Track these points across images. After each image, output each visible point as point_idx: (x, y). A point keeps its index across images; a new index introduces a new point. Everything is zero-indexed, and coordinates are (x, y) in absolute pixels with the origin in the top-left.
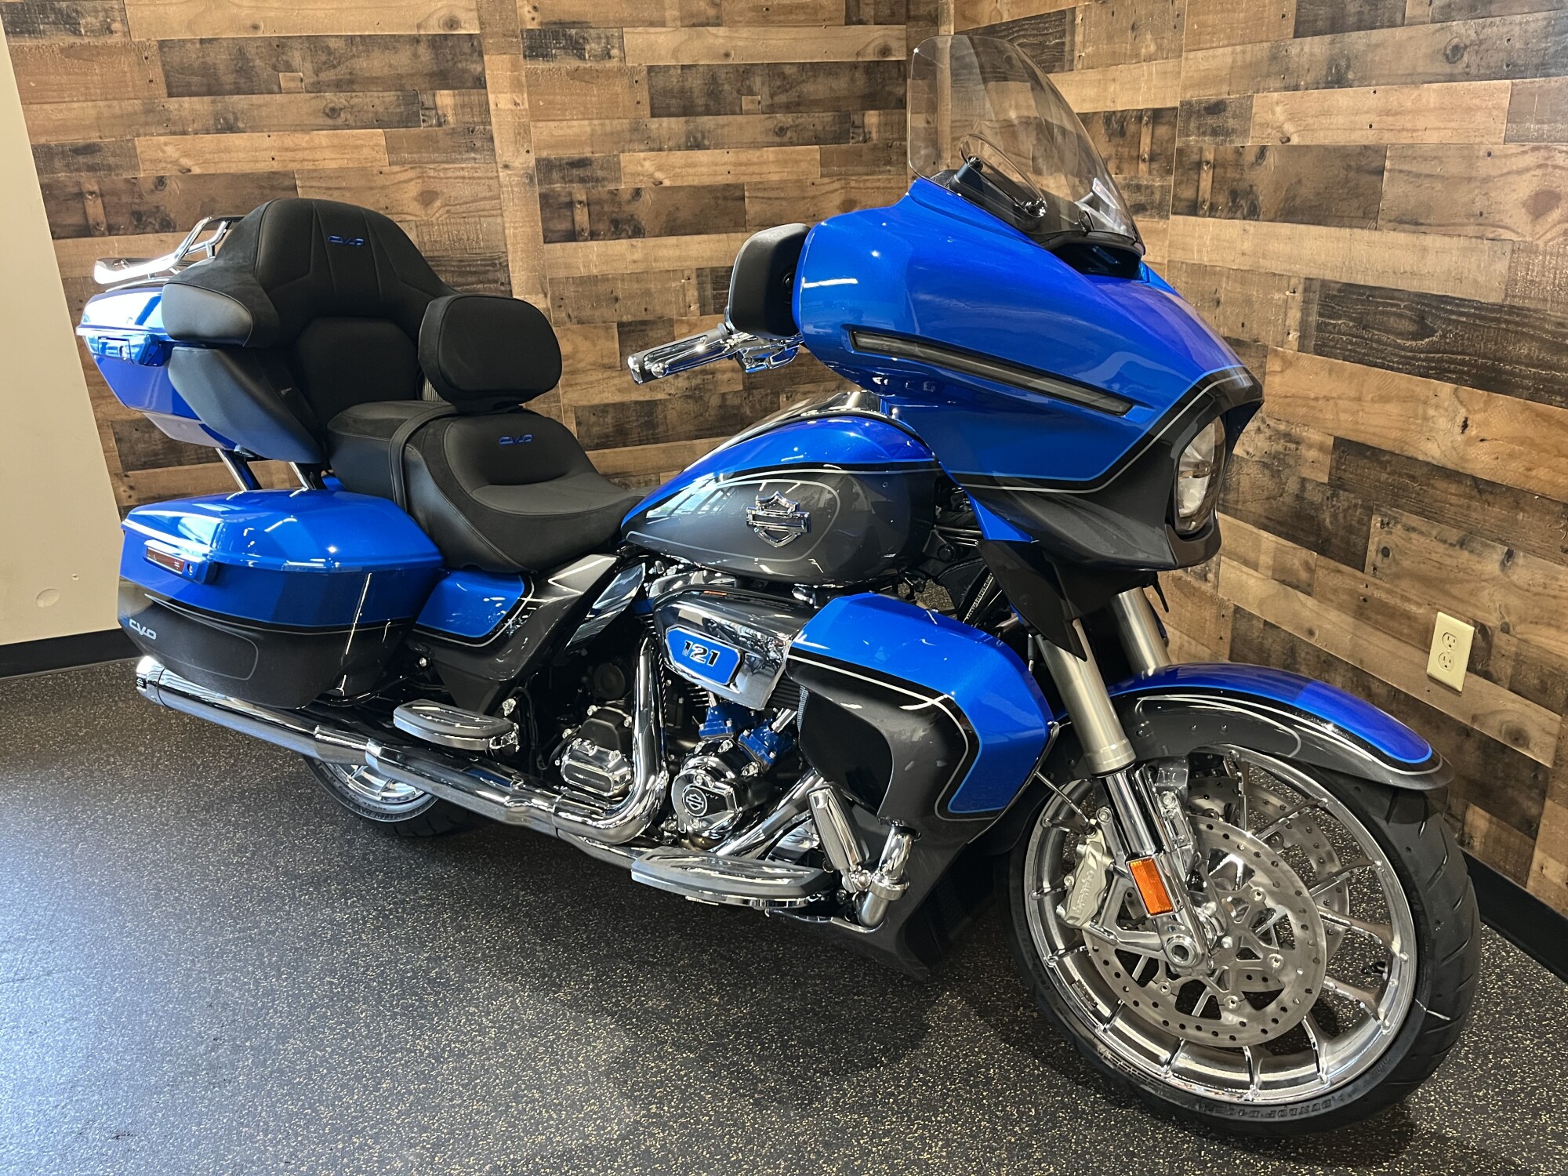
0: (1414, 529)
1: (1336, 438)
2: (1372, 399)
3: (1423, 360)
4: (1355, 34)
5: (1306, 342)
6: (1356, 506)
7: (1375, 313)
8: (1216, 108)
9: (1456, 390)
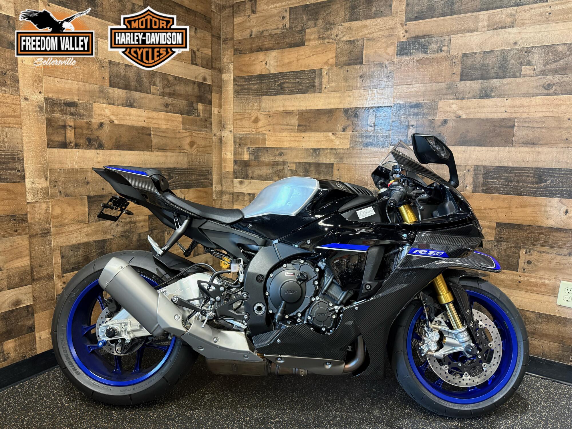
0: (544, 252)
1: (497, 223)
2: (516, 207)
3: (542, 191)
4: (495, 80)
5: (477, 189)
6: (511, 247)
7: (515, 176)
8: (417, 106)
9: (560, 200)
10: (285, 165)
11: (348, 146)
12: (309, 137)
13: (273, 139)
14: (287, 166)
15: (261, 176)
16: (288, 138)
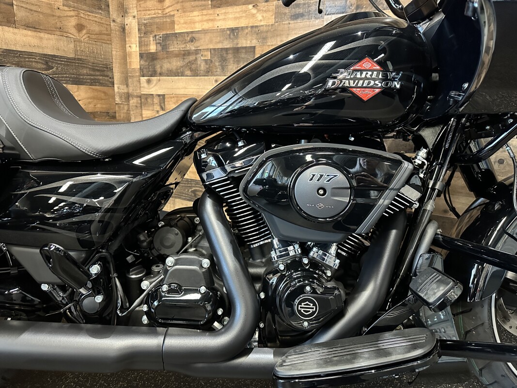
10: (198, 54)
11: (272, 21)
12: (225, 13)
13: (182, 21)
14: (200, 55)
15: (171, 71)
16: (200, 18)
